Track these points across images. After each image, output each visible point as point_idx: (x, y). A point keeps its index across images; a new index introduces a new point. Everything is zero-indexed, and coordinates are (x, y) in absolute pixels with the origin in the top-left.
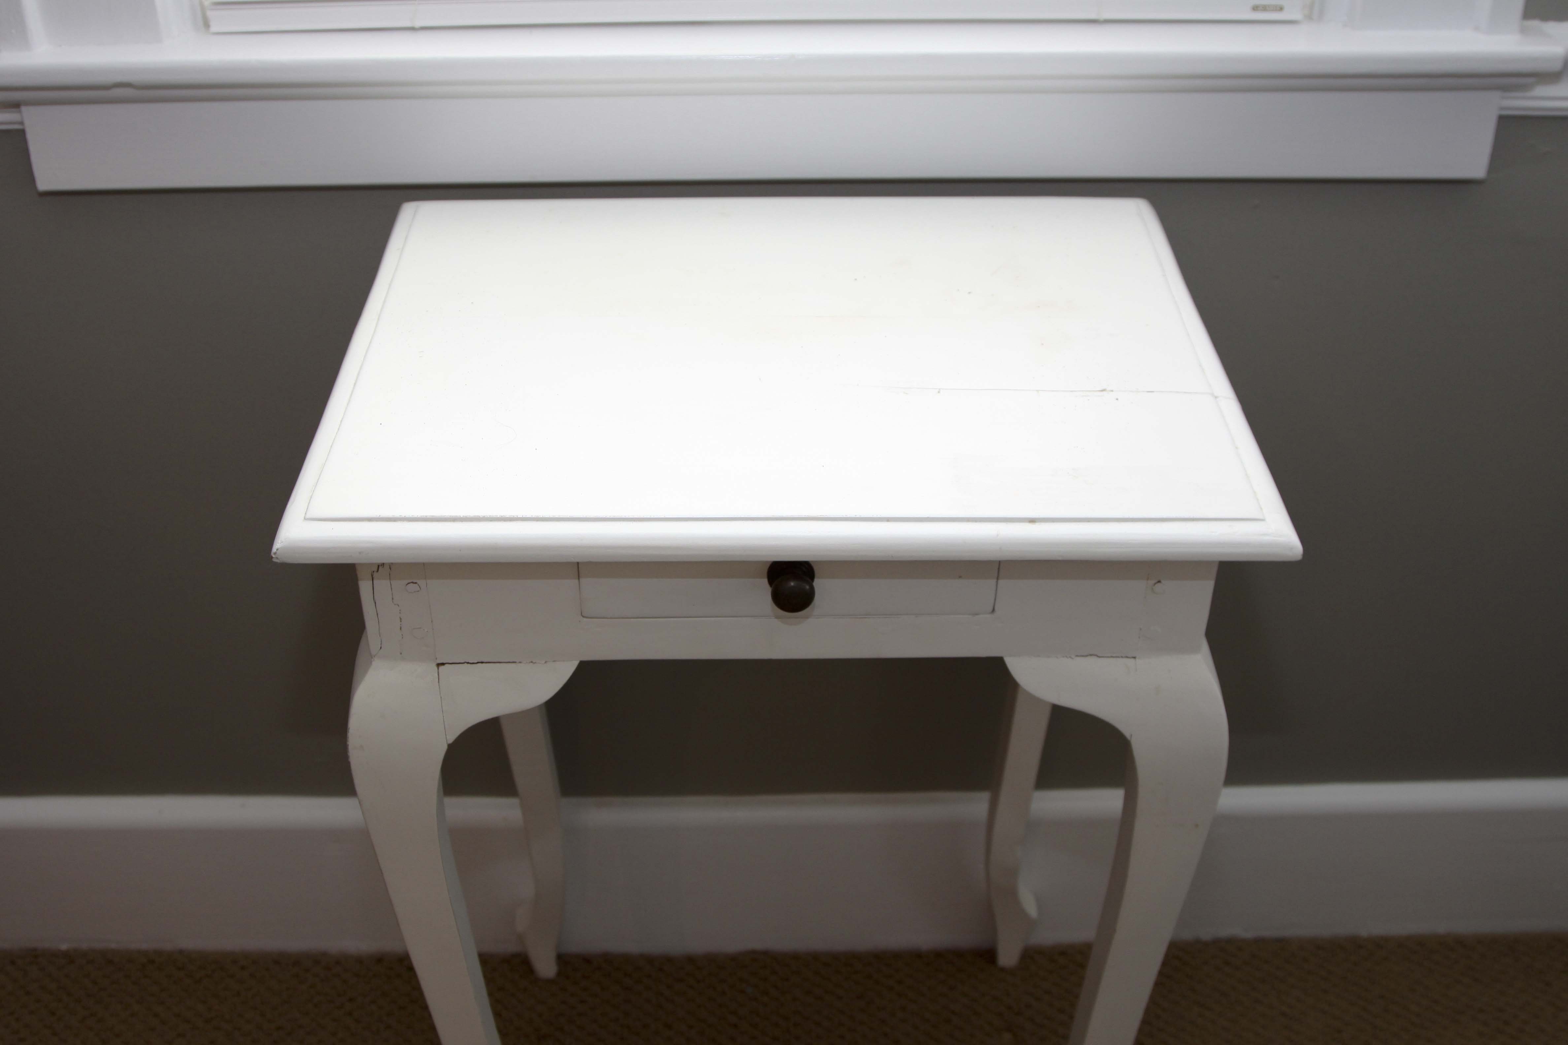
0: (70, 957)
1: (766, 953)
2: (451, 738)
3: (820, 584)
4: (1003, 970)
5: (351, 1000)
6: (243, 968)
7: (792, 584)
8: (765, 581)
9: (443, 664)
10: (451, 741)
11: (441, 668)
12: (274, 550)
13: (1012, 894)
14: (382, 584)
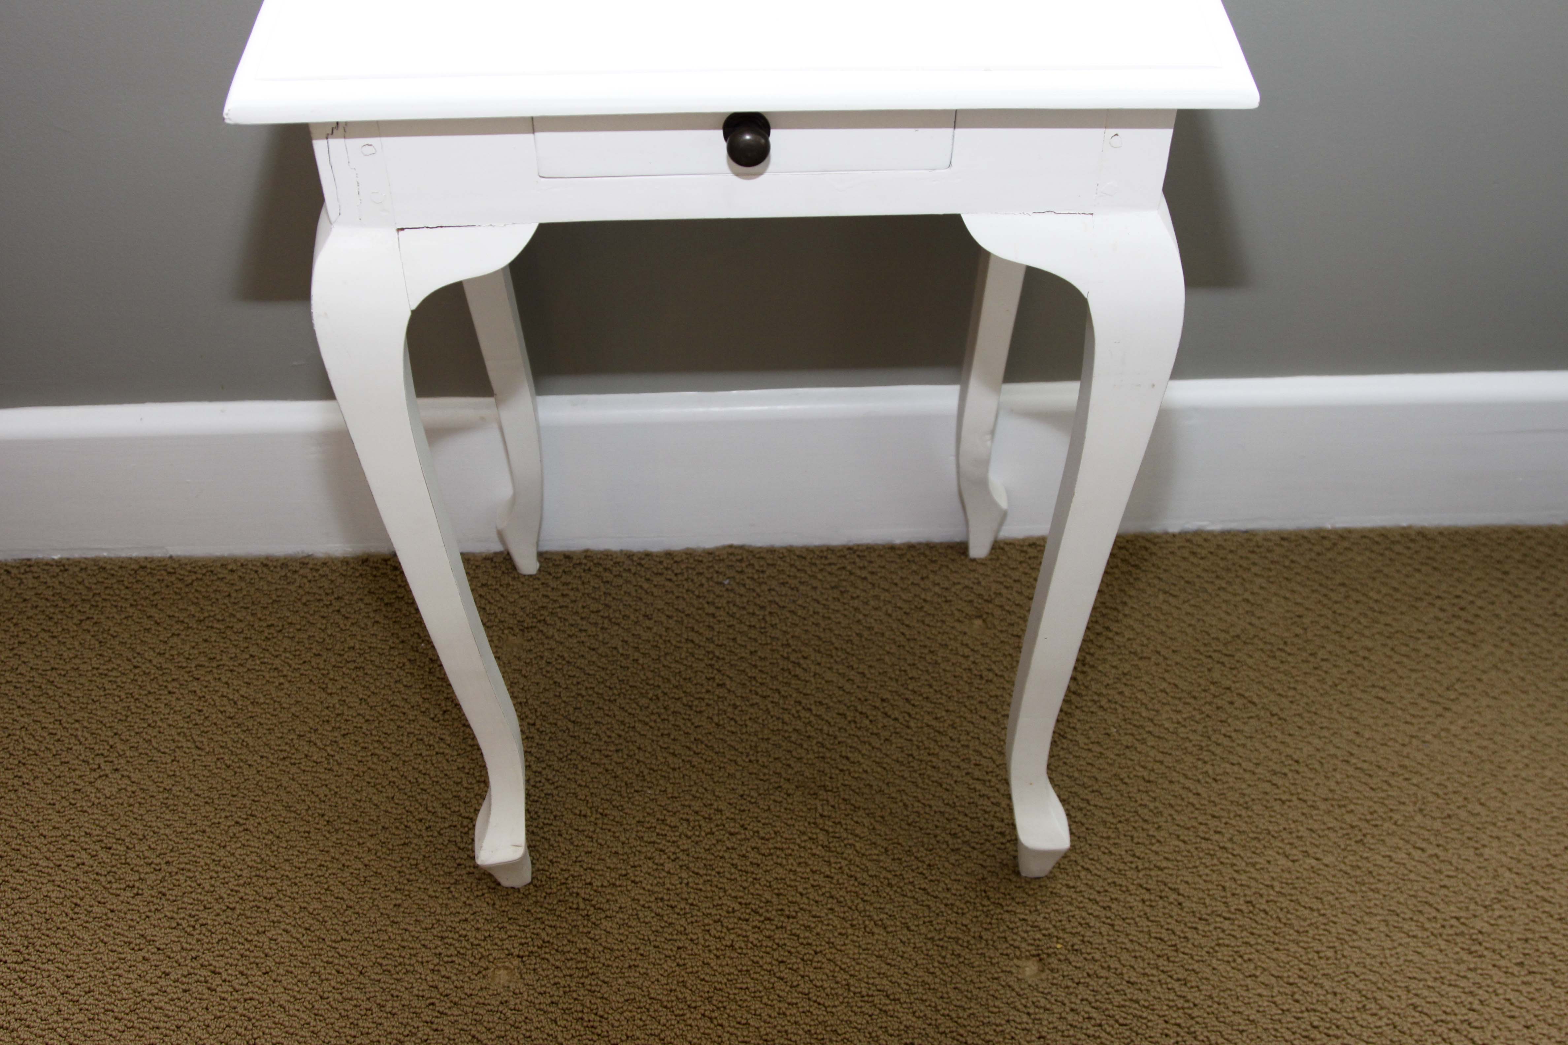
0: (63, 566)
1: (742, 547)
2: (414, 305)
3: (775, 136)
4: (974, 560)
5: (338, 598)
6: (232, 571)
7: (748, 137)
8: (720, 133)
9: (403, 229)
10: (414, 307)
11: (401, 233)
12: (226, 111)
13: (983, 483)
14: (336, 144)
